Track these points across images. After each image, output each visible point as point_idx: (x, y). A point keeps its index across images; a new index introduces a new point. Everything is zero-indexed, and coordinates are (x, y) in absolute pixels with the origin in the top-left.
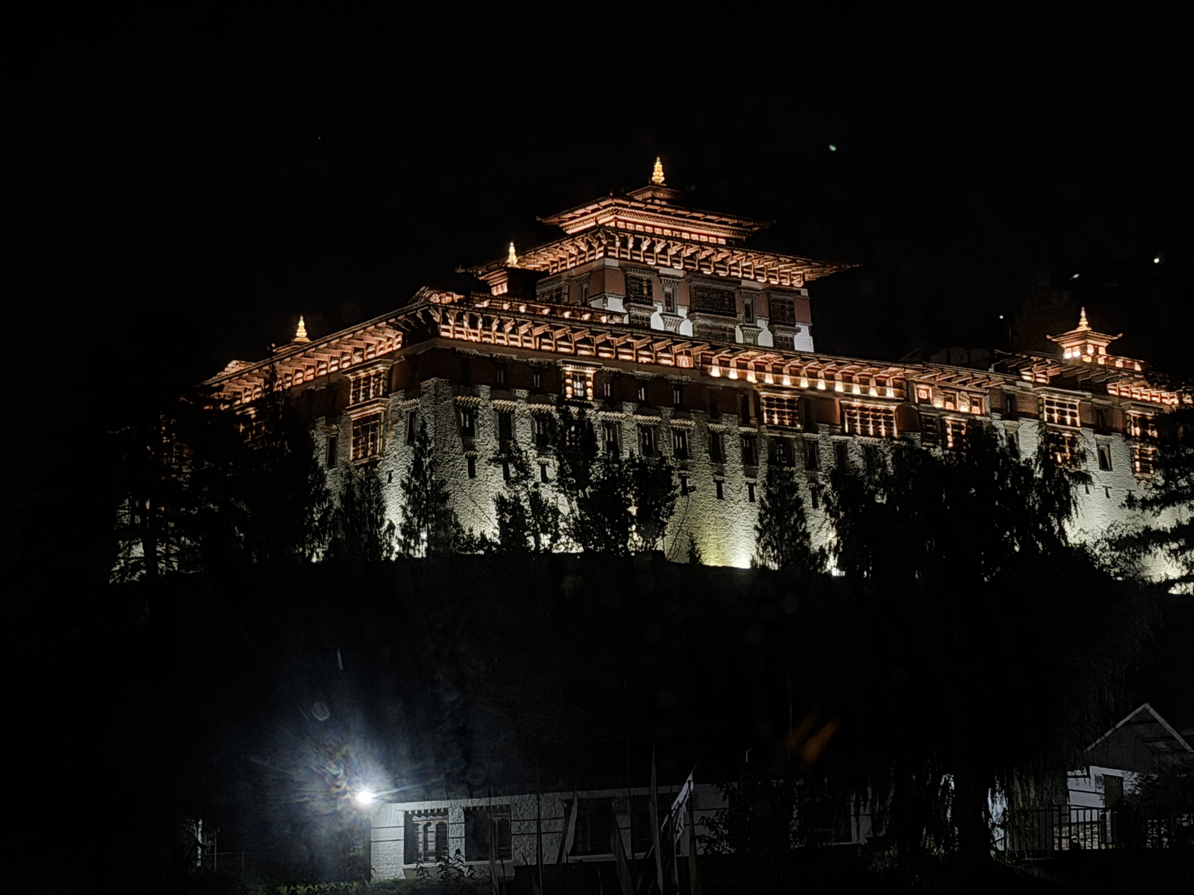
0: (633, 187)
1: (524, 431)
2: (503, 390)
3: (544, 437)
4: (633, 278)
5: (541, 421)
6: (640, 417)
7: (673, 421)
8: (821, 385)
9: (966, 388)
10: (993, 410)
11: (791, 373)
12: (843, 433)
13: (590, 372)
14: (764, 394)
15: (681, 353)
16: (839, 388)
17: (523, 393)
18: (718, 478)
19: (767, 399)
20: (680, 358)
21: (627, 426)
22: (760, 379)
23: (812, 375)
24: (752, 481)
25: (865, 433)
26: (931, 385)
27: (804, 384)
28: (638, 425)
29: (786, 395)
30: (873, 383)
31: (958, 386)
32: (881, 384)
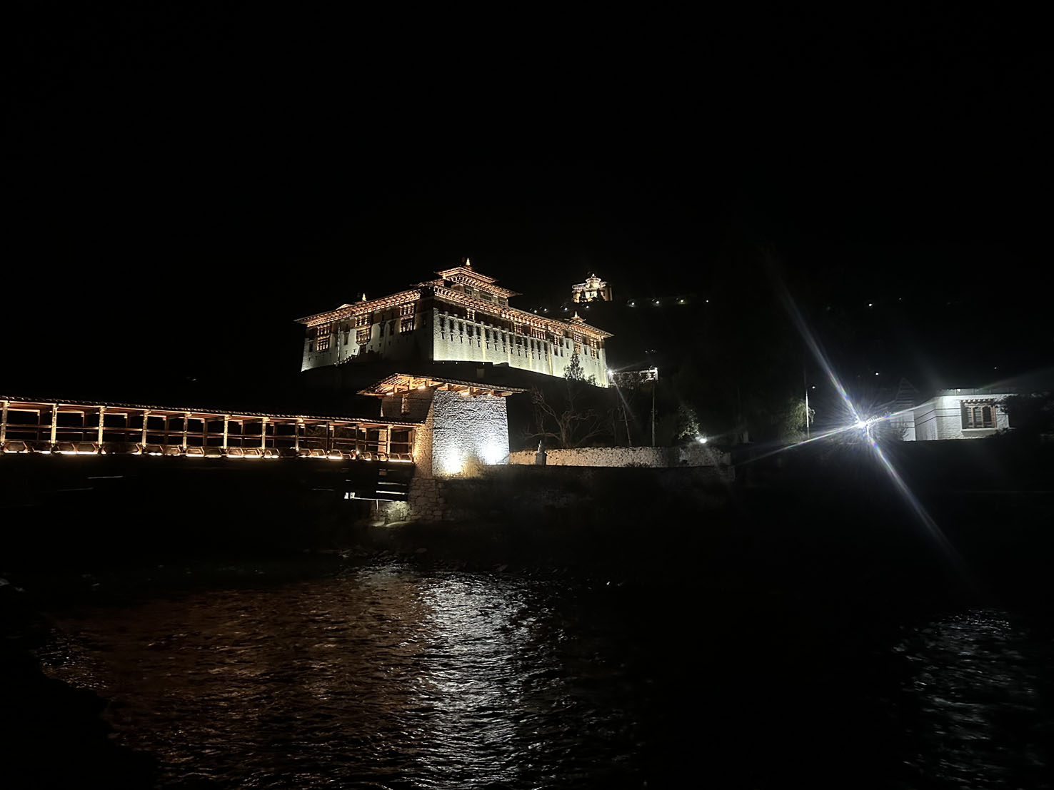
0: (464, 265)
1: (457, 327)
2: (451, 314)
3: (461, 329)
4: (467, 290)
5: (461, 324)
6: (485, 326)
7: (493, 328)
8: (528, 323)
9: (558, 328)
10: (564, 335)
11: (521, 319)
12: (533, 337)
13: (474, 311)
14: (515, 323)
15: (495, 309)
16: (532, 324)
17: (456, 315)
18: (504, 346)
19: (516, 325)
21: (482, 328)
22: (514, 319)
24: (512, 348)
25: (538, 338)
26: (551, 326)
27: (524, 322)
28: (485, 329)
29: (520, 325)
30: (539, 324)
31: (556, 328)
32: (541, 324)
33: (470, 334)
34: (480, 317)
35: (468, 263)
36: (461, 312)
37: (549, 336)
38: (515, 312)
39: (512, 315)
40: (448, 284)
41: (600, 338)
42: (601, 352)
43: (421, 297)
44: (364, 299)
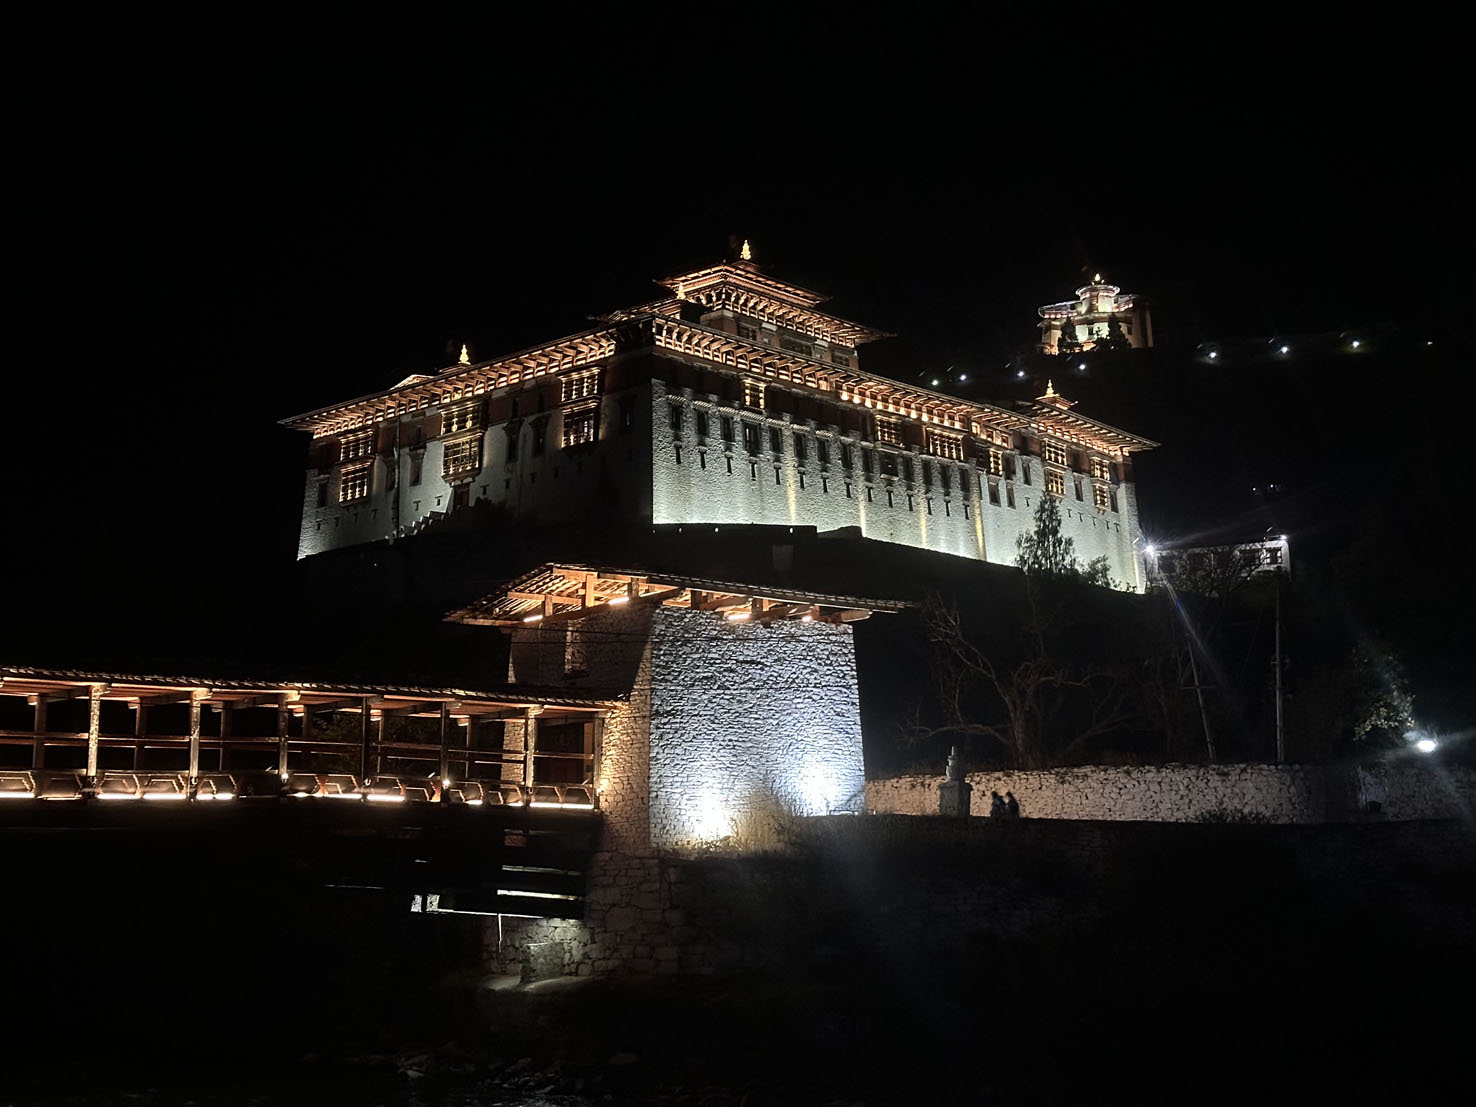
0: (734, 258)
1: (715, 429)
2: (700, 393)
3: (728, 436)
4: (743, 328)
5: (726, 421)
6: (795, 426)
7: (817, 432)
8: (914, 415)
9: (999, 428)
10: (1015, 447)
11: (894, 403)
12: (928, 453)
13: (762, 386)
14: (879, 417)
15: (821, 379)
16: (925, 418)
17: (714, 398)
18: (848, 480)
19: (880, 421)
20: (821, 382)
21: (787, 433)
22: (874, 406)
23: (908, 406)
24: (870, 485)
25: (943, 455)
26: (979, 423)
27: (903, 411)
28: (793, 433)
29: (893, 420)
30: (946, 417)
31: (994, 426)
32: (951, 418)
33: (753, 448)
34: (781, 401)
35: (746, 253)
36: (727, 387)
37: (976, 451)
38: (875, 385)
39: (869, 395)
40: (692, 313)
41: (1119, 452)
42: (1123, 493)
43: (616, 351)
44: (464, 358)
